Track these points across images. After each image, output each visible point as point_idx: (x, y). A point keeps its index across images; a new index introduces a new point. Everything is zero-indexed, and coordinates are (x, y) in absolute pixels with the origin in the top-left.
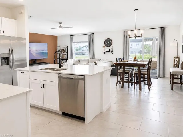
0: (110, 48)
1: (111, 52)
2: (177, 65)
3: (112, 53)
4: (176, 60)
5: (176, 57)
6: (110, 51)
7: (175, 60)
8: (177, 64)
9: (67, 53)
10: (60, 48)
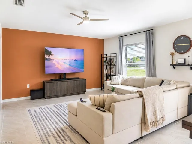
1: (189, 65)
3: (191, 68)
9: (115, 65)
10: (107, 57)
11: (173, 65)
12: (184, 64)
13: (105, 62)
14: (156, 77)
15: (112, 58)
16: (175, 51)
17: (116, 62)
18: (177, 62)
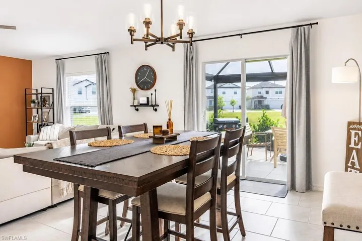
0: (148, 93)
1: (152, 106)
2: (357, 150)
3: (156, 110)
4: (356, 134)
5: (354, 123)
6: (150, 104)
7: (353, 132)
8: (359, 147)
9: (52, 107)
10: (37, 94)
11: (135, 106)
12: (147, 105)
13: (34, 102)
14: (113, 125)
15: (43, 95)
16: (138, 86)
17: (53, 103)
18: (139, 102)
